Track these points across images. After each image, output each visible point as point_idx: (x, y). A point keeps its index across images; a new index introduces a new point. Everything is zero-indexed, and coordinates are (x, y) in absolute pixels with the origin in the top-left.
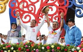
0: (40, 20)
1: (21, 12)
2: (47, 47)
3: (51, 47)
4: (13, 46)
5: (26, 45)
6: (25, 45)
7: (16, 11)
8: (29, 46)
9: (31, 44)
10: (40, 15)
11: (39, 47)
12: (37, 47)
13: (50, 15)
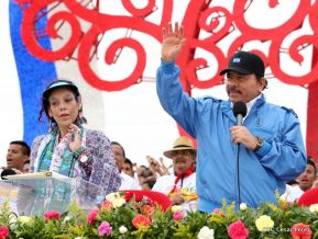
0: (204, 64)
1: (86, 26)
2: (229, 229)
3: (254, 224)
4: (19, 229)
5: (105, 224)
6: (94, 222)
7: (50, 15)
8: (123, 229)
9: (134, 213)
10: (204, 35)
11: (182, 230)
12: (171, 232)
13: (262, 35)
